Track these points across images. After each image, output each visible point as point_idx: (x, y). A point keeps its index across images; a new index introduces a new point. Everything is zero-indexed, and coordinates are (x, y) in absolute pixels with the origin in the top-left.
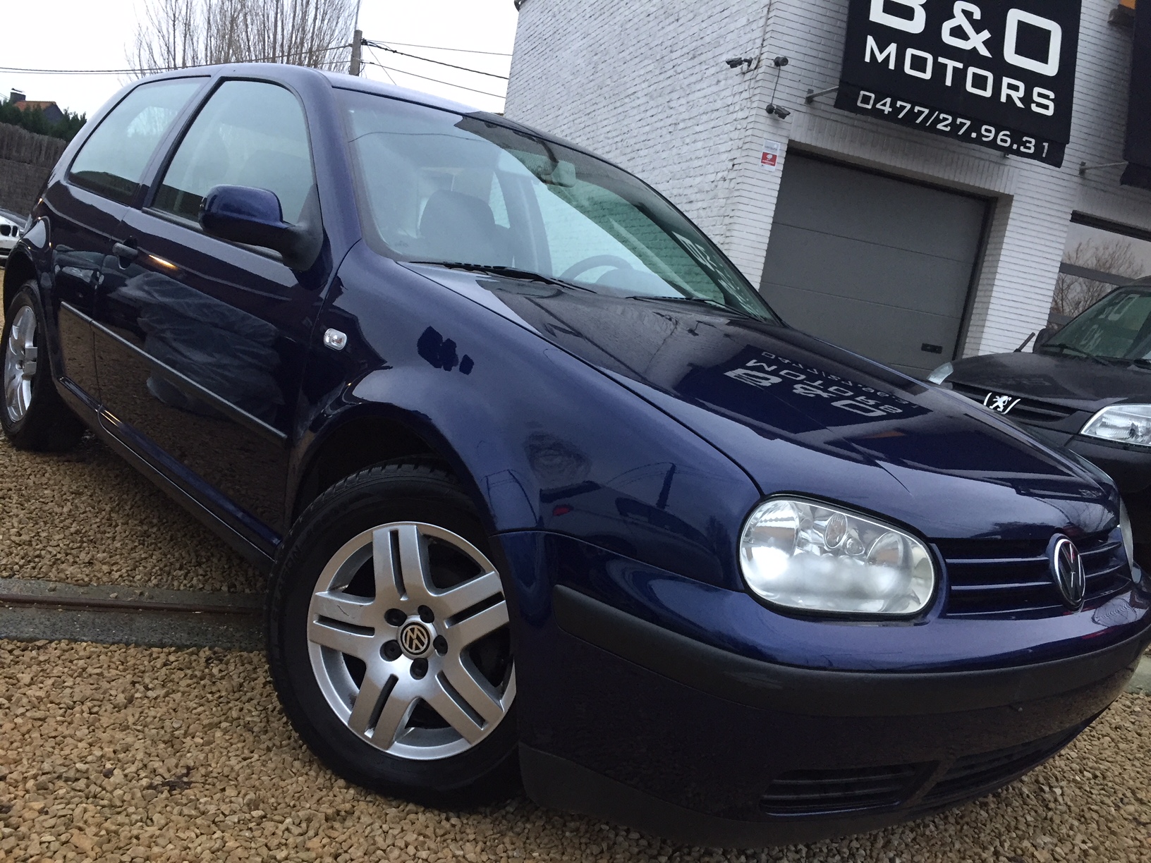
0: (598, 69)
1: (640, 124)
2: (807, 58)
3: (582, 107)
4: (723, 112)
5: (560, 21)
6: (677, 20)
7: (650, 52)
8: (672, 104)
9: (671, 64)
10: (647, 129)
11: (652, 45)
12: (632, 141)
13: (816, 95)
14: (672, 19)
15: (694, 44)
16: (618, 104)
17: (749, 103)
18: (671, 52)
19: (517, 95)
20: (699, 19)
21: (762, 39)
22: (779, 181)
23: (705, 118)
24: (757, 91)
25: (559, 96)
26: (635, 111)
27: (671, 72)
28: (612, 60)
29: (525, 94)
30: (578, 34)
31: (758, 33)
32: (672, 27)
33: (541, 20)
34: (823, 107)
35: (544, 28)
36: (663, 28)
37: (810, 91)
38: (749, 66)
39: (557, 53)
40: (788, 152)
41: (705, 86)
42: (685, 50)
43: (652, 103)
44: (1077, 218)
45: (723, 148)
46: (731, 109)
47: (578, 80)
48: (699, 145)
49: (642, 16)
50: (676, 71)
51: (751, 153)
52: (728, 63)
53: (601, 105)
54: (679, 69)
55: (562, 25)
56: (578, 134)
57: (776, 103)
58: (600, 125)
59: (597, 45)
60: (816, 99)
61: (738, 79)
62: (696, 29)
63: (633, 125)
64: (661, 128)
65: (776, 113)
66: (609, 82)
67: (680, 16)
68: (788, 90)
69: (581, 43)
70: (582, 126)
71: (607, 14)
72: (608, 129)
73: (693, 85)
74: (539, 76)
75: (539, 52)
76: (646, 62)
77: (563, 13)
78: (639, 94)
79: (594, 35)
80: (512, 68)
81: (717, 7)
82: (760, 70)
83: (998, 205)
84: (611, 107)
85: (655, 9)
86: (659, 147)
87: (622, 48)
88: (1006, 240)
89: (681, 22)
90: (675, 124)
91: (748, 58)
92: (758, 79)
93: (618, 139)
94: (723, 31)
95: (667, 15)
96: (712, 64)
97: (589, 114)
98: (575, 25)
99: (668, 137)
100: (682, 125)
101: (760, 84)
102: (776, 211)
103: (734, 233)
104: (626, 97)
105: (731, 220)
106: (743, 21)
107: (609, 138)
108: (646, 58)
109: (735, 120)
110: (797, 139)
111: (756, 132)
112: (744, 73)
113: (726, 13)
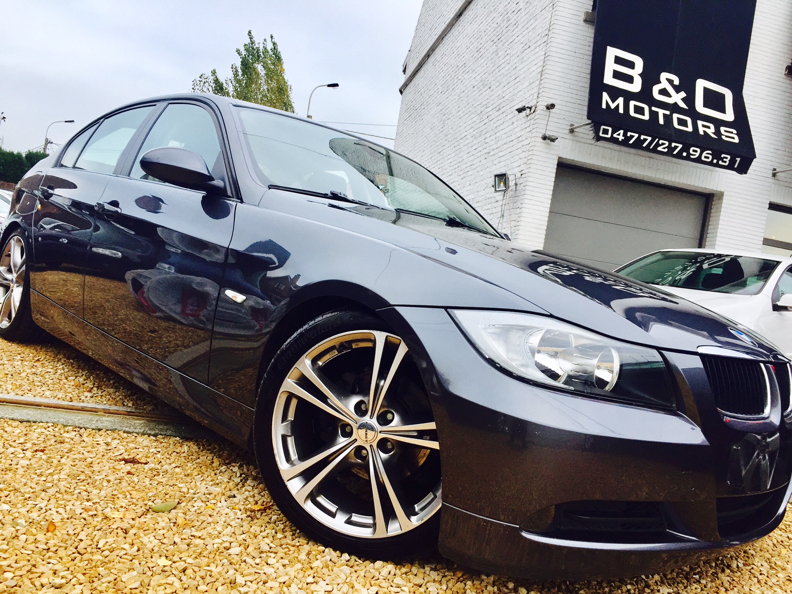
0: (446, 124)
1: (469, 155)
2: (568, 104)
3: (436, 148)
4: (515, 142)
5: (424, 98)
6: (490, 88)
7: (475, 110)
8: (486, 141)
9: (485, 116)
10: (472, 158)
11: (475, 105)
12: (464, 167)
13: (576, 128)
14: (487, 87)
15: (500, 101)
16: (456, 144)
17: (531, 134)
18: (486, 108)
19: (400, 146)
20: (502, 85)
21: (537, 93)
22: (553, 184)
23: (505, 147)
24: (535, 126)
25: (422, 144)
26: (466, 148)
27: (486, 121)
28: (453, 118)
29: (404, 145)
30: (435, 104)
31: (536, 90)
32: (487, 93)
33: (414, 98)
34: (581, 135)
35: (417, 101)
36: (481, 94)
37: (572, 125)
38: (530, 111)
39: (423, 118)
40: (557, 165)
41: (505, 127)
42: (494, 106)
43: (476, 142)
44: (773, 207)
45: (515, 165)
46: (520, 138)
47: (434, 132)
48: (502, 164)
49: (469, 89)
50: (488, 120)
51: (532, 166)
52: (517, 110)
53: (446, 146)
54: (490, 118)
55: (425, 100)
56: (433, 166)
57: (548, 133)
58: (446, 159)
59: (445, 109)
60: (575, 130)
61: (524, 120)
62: (500, 92)
63: (465, 157)
64: (480, 156)
65: (548, 139)
66: (451, 131)
67: (492, 84)
68: (556, 125)
69: (436, 109)
70: (436, 160)
71: (451, 89)
72: (450, 161)
73: (498, 127)
74: (412, 133)
75: (413, 117)
76: (473, 116)
77: (427, 91)
78: (468, 137)
79: (443, 103)
80: (398, 130)
81: (512, 77)
82: (536, 113)
83: (715, 199)
84: (452, 147)
85: (476, 83)
86: (479, 169)
87: (459, 109)
88: (720, 222)
89: (492, 89)
90: (488, 153)
91: (530, 106)
92: (535, 118)
93: (456, 166)
94: (516, 91)
95: (484, 85)
96: (510, 112)
97: (439, 153)
98: (433, 99)
99: (484, 162)
100: (492, 153)
101: (537, 121)
102: (552, 204)
103: (522, 219)
104: (461, 139)
105: (520, 211)
106: (527, 84)
107: (451, 167)
108: (472, 114)
109: (523, 146)
110: (563, 157)
111: (534, 152)
112: (527, 116)
113: (517, 80)
